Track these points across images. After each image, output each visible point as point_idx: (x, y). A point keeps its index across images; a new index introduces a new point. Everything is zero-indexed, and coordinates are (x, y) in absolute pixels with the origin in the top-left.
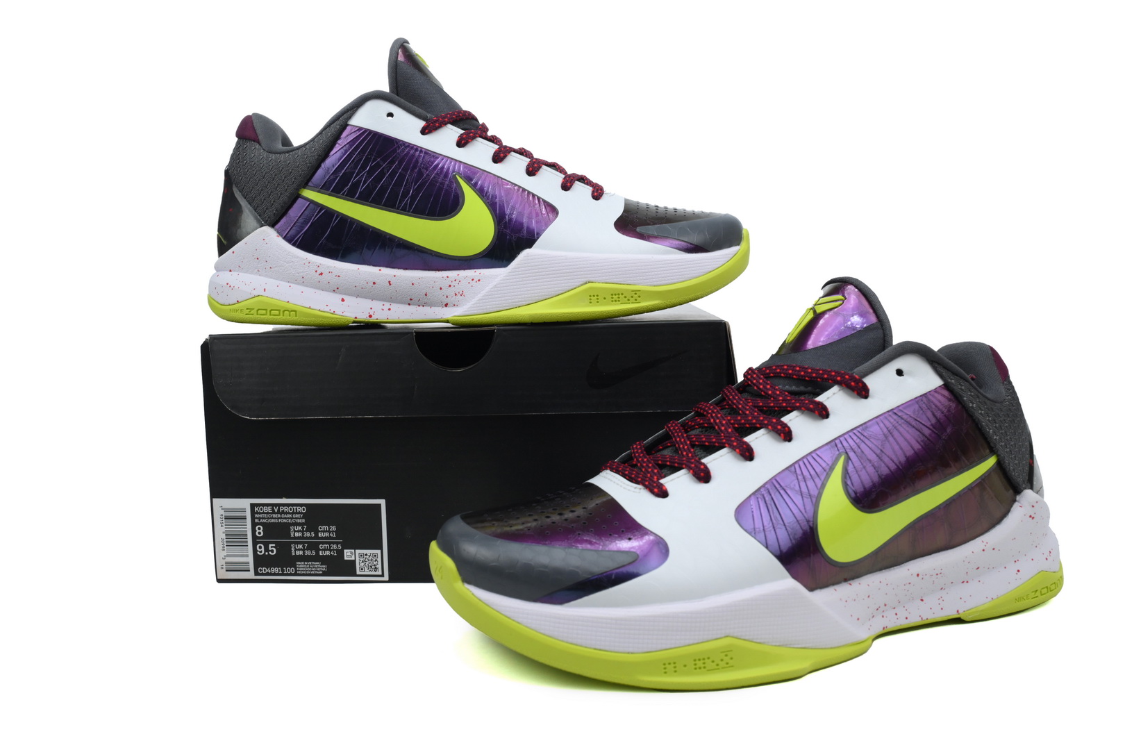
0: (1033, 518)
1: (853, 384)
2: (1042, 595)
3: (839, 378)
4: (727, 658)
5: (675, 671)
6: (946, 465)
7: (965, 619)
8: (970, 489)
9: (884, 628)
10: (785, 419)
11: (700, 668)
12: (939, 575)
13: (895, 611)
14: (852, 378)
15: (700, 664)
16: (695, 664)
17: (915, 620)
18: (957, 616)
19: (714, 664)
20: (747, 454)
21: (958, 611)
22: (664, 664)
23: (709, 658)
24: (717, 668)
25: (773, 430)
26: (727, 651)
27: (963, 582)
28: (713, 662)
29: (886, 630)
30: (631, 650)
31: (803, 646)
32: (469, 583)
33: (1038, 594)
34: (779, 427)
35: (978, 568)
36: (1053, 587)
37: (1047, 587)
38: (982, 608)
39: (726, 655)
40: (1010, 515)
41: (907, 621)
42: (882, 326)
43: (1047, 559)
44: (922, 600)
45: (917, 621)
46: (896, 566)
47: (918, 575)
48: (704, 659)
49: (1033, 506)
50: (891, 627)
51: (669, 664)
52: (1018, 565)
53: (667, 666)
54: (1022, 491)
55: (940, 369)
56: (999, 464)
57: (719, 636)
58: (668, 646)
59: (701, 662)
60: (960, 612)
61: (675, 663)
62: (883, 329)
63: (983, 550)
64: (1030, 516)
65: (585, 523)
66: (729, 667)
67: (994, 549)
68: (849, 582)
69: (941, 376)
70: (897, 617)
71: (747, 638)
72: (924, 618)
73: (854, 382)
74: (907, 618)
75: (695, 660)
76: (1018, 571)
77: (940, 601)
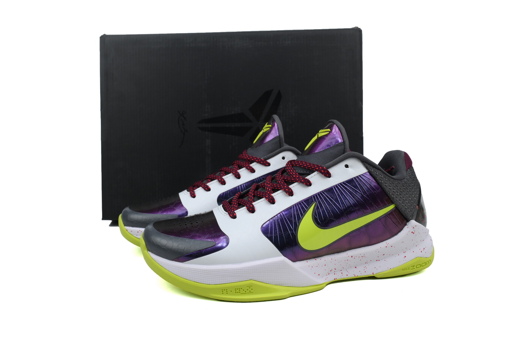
0: (414, 233)
1: (322, 171)
2: (417, 268)
3: (317, 168)
4: (250, 289)
5: (227, 293)
6: (366, 209)
7: (377, 277)
8: (379, 219)
9: (335, 279)
10: (291, 186)
11: (238, 293)
12: (363, 257)
13: (341, 272)
14: (323, 168)
15: (238, 291)
16: (236, 291)
17: (351, 276)
18: (373, 275)
19: (244, 291)
20: (272, 201)
21: (373, 273)
22: (222, 290)
23: (241, 289)
24: (245, 293)
25: (284, 191)
26: (250, 286)
27: (377, 260)
28: (243, 290)
29: (336, 280)
30: (208, 283)
31: (288, 285)
32: (150, 251)
33: (415, 267)
34: (287, 190)
35: (384, 255)
36: (423, 265)
37: (420, 265)
38: (385, 272)
39: (250, 288)
40: (402, 232)
41: (347, 276)
42: (344, 144)
43: (421, 252)
44: (356, 268)
45: (353, 277)
46: (342, 252)
47: (352, 257)
48: (239, 289)
49: (414, 228)
50: (339, 279)
51: (225, 290)
52: (405, 254)
53: (223, 291)
54: (410, 220)
55: (367, 165)
56: (396, 208)
57: (247, 280)
58: (224, 283)
59: (238, 290)
60: (374, 273)
61: (227, 290)
62: (344, 145)
63: (386, 247)
64: (412, 232)
65: (199, 228)
66: (250, 293)
67: (392, 246)
68: (315, 259)
69: (367, 168)
70: (342, 274)
71: (260, 281)
72: (356, 275)
73: (323, 170)
74: (347, 275)
75: (236, 289)
76: (405, 257)
77: (365, 268)
